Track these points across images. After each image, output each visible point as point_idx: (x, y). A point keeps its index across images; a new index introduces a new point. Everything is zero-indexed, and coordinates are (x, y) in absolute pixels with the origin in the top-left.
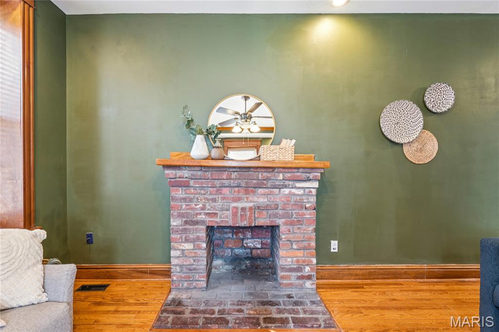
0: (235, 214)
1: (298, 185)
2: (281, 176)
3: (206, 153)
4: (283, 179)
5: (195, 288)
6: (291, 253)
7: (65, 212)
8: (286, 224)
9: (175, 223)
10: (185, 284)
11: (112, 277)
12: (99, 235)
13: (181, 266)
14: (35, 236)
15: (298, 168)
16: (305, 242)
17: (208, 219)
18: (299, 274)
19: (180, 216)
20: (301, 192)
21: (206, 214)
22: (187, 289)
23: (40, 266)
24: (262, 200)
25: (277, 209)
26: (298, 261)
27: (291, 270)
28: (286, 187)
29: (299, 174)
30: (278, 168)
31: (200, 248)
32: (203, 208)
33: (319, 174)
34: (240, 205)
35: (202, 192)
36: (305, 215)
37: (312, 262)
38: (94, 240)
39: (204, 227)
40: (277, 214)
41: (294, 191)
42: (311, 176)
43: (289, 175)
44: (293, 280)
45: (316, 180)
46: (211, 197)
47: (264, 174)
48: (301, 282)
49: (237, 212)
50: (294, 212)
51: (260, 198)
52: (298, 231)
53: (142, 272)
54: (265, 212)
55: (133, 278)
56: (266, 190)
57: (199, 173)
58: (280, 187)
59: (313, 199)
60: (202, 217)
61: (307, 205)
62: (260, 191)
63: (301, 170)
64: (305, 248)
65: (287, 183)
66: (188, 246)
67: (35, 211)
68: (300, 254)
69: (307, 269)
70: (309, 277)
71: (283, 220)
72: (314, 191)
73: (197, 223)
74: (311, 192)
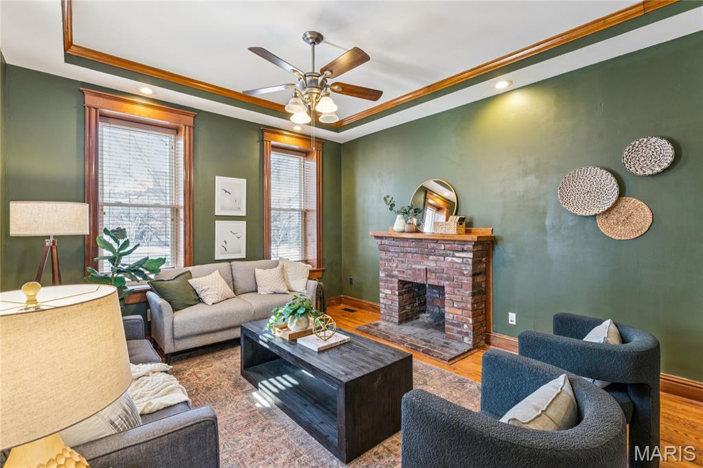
0: (414, 273)
1: (457, 254)
2: (443, 247)
3: (401, 228)
4: (444, 249)
5: (392, 321)
6: (452, 310)
7: (341, 264)
8: (449, 286)
9: (382, 275)
10: (387, 318)
11: (361, 308)
12: (355, 279)
13: (385, 305)
14: (307, 267)
15: (455, 241)
16: (463, 304)
17: (400, 275)
18: (459, 329)
19: (385, 270)
20: (460, 261)
21: (399, 271)
22: (388, 321)
23: (306, 279)
24: (432, 265)
25: (442, 273)
26: (457, 318)
27: (452, 324)
28: (448, 255)
29: (455, 245)
30: (441, 240)
31: (395, 295)
32: (396, 267)
33: (471, 246)
34: (417, 267)
35: (396, 255)
36: (463, 280)
37: (469, 321)
38: (353, 282)
39: (397, 280)
40: (442, 277)
41: (455, 259)
42: (465, 248)
43: (448, 246)
44: (454, 334)
45: (470, 251)
46: (400, 259)
47: (432, 245)
48: (461, 336)
49: (415, 272)
50: (455, 277)
51: (430, 264)
52: (458, 293)
53: (374, 308)
54: (434, 274)
55: (370, 311)
56: (435, 257)
57: (393, 242)
58: (445, 256)
59: (470, 268)
60: (396, 273)
61: (465, 272)
62: (431, 257)
63: (457, 242)
64: (463, 309)
65: (448, 252)
66: (389, 292)
67: (323, 260)
68: (459, 312)
69: (465, 326)
70: (467, 334)
71: (447, 282)
72: (470, 261)
73: (393, 276)
74: (468, 261)
